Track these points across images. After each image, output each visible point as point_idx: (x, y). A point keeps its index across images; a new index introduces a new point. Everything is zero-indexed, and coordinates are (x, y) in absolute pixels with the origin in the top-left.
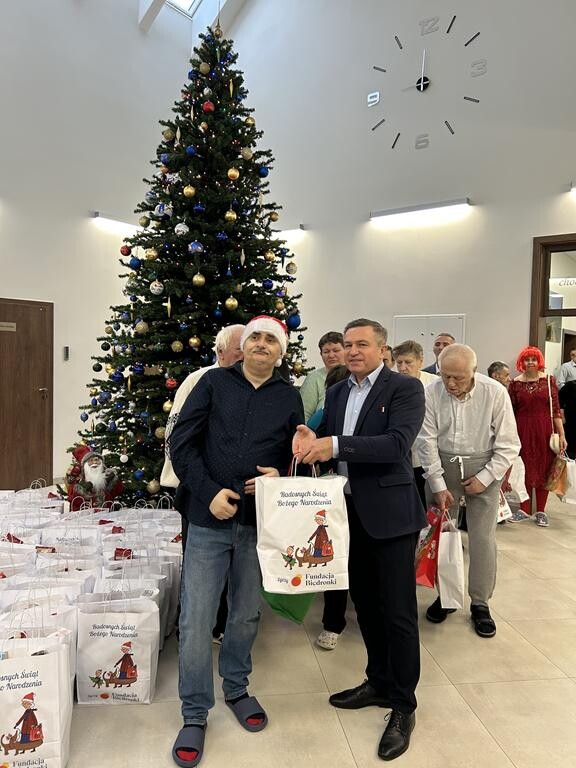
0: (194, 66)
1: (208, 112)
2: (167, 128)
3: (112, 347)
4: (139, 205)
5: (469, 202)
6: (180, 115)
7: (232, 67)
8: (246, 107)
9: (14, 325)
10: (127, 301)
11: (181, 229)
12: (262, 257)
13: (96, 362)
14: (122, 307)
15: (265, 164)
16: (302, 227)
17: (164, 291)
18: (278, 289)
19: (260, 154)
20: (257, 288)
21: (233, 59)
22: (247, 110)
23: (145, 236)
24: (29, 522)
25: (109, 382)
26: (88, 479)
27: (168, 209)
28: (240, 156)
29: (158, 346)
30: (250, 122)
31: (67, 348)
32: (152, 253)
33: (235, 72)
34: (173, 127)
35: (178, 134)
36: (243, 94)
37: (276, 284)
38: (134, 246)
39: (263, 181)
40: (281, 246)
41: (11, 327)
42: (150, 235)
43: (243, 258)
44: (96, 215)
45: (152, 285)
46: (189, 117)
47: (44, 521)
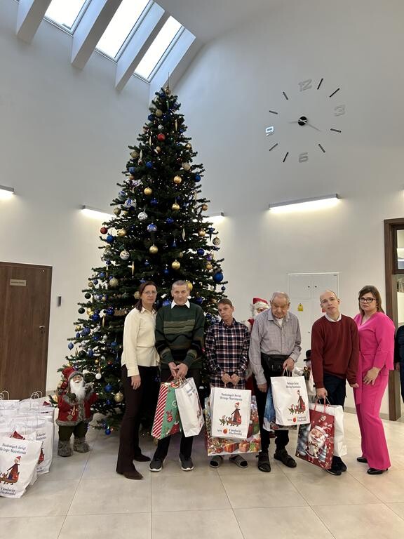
0: (152, 112)
1: (161, 140)
2: (134, 150)
3: (92, 296)
4: (114, 201)
5: (337, 196)
6: (142, 142)
7: (177, 112)
8: (186, 137)
9: (25, 281)
10: (104, 264)
11: (142, 216)
12: (197, 234)
13: (80, 307)
14: (100, 268)
15: (199, 173)
16: (222, 214)
17: (130, 257)
18: (208, 255)
19: (195, 167)
20: (193, 255)
21: (178, 107)
22: (186, 139)
23: (118, 220)
24: (29, 424)
25: (89, 321)
26: (72, 391)
27: (133, 203)
28: (182, 168)
29: (125, 295)
30: (188, 146)
31: (60, 298)
32: (122, 232)
33: (179, 115)
34: (138, 150)
35: (141, 154)
36: (184, 128)
37: (206, 252)
38: (110, 227)
39: (197, 184)
40: (210, 227)
41: (22, 283)
42: (121, 220)
43: (184, 235)
44: (84, 207)
45: (122, 253)
46: (148, 144)
47: (40, 422)
